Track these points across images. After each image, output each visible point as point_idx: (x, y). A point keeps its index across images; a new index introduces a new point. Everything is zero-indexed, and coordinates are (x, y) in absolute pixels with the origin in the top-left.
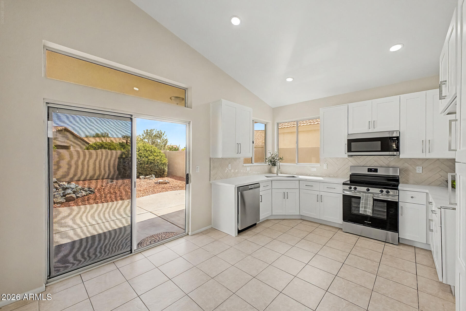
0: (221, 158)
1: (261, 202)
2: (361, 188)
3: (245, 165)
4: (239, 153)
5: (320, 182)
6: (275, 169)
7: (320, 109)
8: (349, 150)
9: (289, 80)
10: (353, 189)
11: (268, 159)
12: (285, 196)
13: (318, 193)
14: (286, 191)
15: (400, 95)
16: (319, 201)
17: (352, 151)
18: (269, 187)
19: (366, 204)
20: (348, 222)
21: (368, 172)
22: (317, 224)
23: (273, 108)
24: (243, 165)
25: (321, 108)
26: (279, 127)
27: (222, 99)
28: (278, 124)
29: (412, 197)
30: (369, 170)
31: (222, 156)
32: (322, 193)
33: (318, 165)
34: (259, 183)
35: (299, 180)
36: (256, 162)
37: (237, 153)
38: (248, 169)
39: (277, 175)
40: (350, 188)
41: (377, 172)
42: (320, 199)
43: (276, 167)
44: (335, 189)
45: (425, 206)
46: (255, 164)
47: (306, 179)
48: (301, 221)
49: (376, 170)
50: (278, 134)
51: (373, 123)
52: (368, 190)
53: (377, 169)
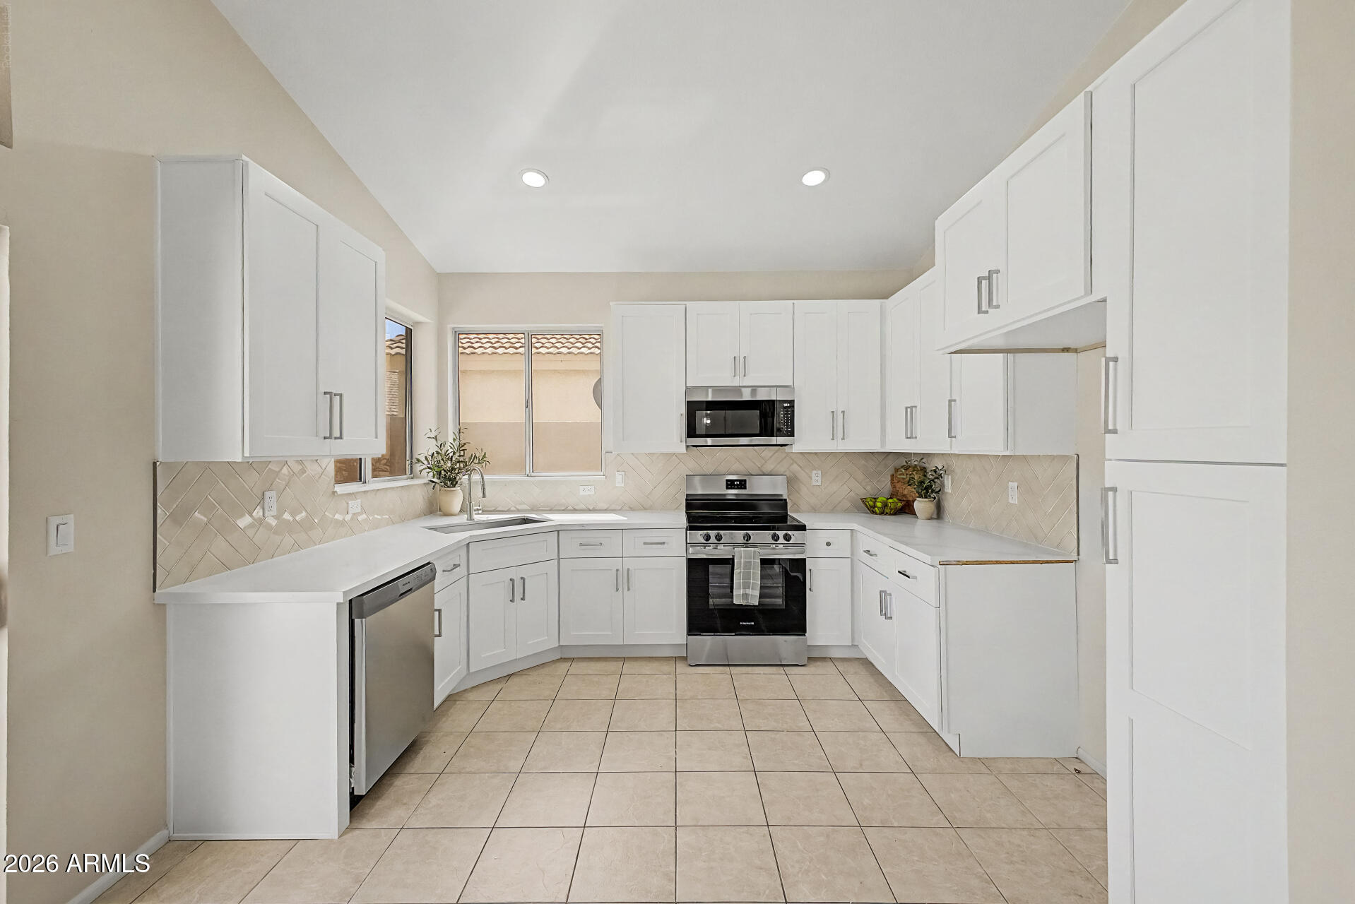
0: (240, 460)
1: (440, 635)
2: (732, 534)
3: (341, 489)
4: (336, 438)
5: (621, 529)
6: (456, 499)
7: (611, 304)
8: (691, 432)
9: (533, 179)
10: (713, 540)
11: (425, 462)
12: (517, 590)
13: (618, 563)
14: (516, 574)
15: (795, 301)
16: (620, 589)
17: (697, 433)
18: (461, 571)
19: (747, 576)
20: (700, 635)
21: (727, 488)
22: (615, 663)
23: (438, 274)
24: (334, 493)
25: (615, 303)
26: (460, 345)
27: (244, 157)
28: (457, 334)
29: (828, 544)
30: (729, 485)
31: (247, 454)
32: (629, 563)
33: (598, 476)
34: (429, 563)
35: (559, 530)
36: (377, 472)
37: (325, 438)
38: (355, 505)
39: (471, 519)
40: (708, 538)
41: (745, 488)
42: (623, 581)
43: (457, 488)
44: (665, 545)
45: (850, 559)
46: (374, 484)
47: (582, 525)
48: (566, 665)
49: (742, 484)
50: (458, 372)
51: (740, 364)
52: (749, 537)
53: (745, 481)
